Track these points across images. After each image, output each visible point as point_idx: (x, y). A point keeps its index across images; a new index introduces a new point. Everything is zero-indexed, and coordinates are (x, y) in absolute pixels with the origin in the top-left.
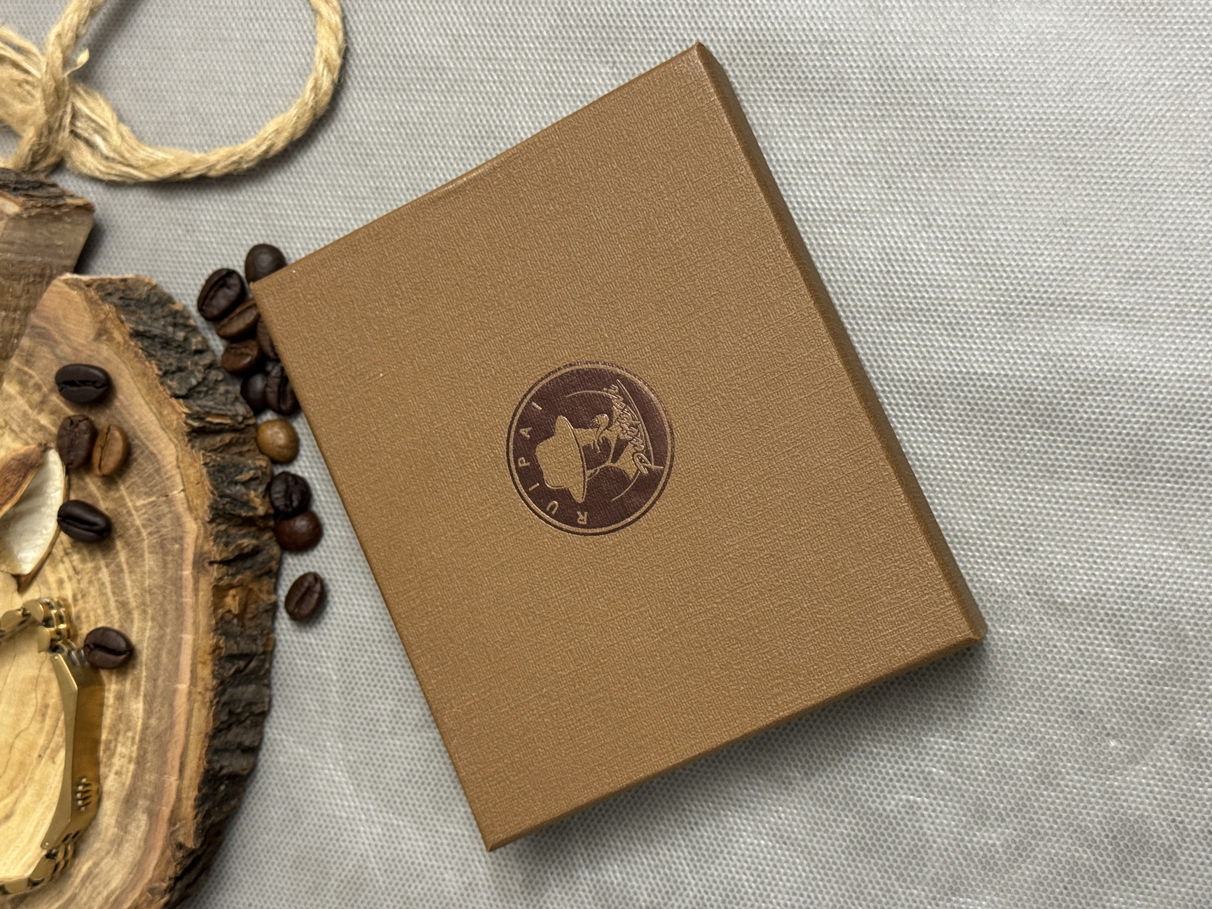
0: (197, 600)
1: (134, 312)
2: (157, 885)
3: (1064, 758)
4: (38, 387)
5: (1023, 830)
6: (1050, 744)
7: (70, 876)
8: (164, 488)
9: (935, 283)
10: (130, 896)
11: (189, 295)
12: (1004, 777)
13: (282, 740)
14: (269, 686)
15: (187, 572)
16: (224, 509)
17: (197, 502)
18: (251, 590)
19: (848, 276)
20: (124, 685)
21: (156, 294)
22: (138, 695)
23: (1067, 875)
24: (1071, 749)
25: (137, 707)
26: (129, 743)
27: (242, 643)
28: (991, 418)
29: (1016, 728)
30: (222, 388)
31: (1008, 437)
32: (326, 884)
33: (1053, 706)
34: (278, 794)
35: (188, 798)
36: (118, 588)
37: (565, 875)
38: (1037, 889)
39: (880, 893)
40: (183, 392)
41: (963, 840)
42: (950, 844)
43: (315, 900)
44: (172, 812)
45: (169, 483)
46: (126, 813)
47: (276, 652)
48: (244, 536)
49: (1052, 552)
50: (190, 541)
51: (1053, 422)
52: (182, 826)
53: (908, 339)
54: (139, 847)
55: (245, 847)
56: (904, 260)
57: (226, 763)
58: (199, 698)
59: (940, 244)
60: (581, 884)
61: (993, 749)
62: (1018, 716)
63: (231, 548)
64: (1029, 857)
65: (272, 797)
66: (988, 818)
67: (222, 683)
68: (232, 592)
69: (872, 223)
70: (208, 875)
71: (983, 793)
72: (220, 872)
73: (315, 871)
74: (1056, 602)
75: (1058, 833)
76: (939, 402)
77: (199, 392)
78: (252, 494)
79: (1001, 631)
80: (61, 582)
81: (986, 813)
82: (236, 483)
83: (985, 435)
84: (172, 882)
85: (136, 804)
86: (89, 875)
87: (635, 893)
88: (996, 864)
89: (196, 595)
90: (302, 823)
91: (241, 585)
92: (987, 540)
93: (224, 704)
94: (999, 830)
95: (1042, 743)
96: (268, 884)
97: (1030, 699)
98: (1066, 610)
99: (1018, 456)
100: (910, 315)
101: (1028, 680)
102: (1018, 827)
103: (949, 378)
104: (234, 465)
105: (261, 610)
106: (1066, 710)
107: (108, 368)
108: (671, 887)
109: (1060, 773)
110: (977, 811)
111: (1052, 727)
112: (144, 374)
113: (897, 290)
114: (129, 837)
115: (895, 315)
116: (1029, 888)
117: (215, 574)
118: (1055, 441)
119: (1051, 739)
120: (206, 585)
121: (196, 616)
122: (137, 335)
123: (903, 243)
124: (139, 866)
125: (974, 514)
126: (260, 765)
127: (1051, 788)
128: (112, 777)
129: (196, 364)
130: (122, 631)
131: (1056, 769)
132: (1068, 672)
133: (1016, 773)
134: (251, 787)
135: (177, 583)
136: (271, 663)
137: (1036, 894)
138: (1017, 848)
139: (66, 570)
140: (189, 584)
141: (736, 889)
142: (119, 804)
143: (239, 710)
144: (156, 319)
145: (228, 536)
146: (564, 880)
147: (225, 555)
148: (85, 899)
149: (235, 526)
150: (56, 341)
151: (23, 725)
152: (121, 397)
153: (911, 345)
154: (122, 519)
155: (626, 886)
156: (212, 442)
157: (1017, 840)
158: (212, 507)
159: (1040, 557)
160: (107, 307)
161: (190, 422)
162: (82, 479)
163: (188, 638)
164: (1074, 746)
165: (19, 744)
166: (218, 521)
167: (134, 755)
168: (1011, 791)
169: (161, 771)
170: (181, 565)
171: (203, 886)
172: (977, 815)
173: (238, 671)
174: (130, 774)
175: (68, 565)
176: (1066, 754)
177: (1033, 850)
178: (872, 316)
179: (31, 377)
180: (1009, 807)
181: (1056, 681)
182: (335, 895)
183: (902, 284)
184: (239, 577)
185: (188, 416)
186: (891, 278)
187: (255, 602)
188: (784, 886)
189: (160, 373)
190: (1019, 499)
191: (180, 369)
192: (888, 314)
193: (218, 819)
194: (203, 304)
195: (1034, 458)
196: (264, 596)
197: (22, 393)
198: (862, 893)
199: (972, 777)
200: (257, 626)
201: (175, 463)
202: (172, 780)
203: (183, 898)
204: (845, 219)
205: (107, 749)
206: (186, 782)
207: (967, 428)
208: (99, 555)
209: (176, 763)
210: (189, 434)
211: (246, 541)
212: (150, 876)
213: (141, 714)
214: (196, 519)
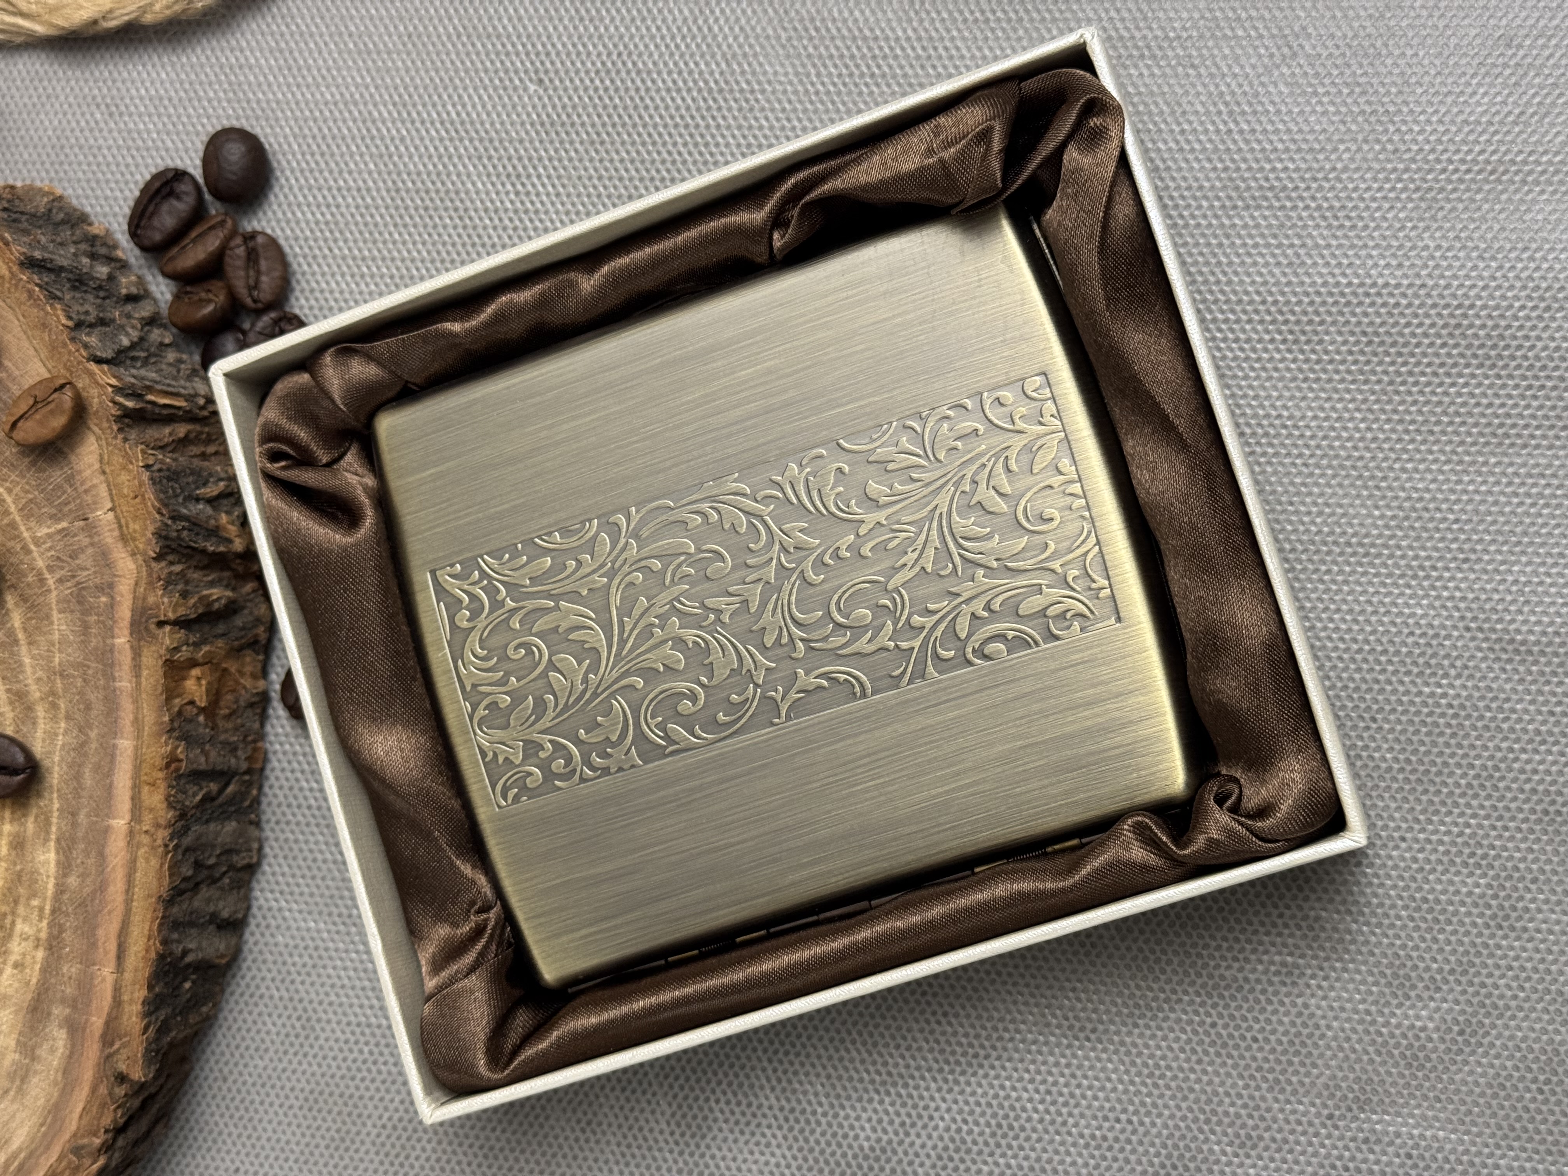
0: (138, 684)
1: (26, 232)
2: (85, 1141)
3: (1533, 887)
5: (1469, 1003)
6: (1509, 865)
8: (80, 507)
9: (1304, 146)
10: (42, 1160)
11: (115, 215)
12: (1437, 921)
13: (280, 910)
14: (257, 824)
15: (122, 640)
16: (179, 538)
17: (135, 526)
18: (225, 670)
19: (1165, 142)
20: (23, 824)
21: (61, 209)
22: (47, 840)
23: (1542, 1070)
24: (1543, 872)
25: (47, 858)
26: (35, 916)
27: (213, 754)
28: (1400, 354)
29: (1454, 843)
30: (171, 356)
31: (1429, 384)
32: (358, 1133)
33: (1513, 805)
34: (276, 994)
35: (131, 1001)
36: (11, 670)
37: (739, 1104)
38: (1495, 1096)
39: (1243, 1112)
40: (108, 354)
41: (1374, 1022)
42: (1354, 1031)
43: (342, 1158)
44: (107, 1024)
45: (88, 498)
46: (32, 1028)
47: (268, 772)
48: (212, 584)
49: (1503, 562)
50: (125, 589)
51: (1500, 357)
52: (124, 1046)
53: (1262, 236)
54: (55, 1083)
55: (225, 1080)
56: (1255, 112)
57: (192, 946)
58: (146, 839)
59: (1311, 85)
60: (764, 1116)
61: (1419, 876)
62: (1456, 824)
63: (192, 601)
64: (1481, 1045)
65: (266, 1000)
66: (1413, 987)
67: (182, 816)
68: (196, 672)
69: (1201, 56)
70: (168, 1127)
71: (1404, 947)
72: (187, 1121)
73: (339, 1113)
74: (1512, 641)
75: (1526, 1005)
76: (1316, 333)
77: (134, 359)
78: (224, 518)
79: (1427, 690)
81: (1408, 978)
82: (198, 500)
83: (1391, 383)
84: (110, 1135)
85: (49, 1014)
87: (852, 1127)
88: (1428, 1059)
89: (138, 676)
90: (317, 1038)
91: (207, 662)
92: (1399, 547)
93: (187, 850)
94: (1432, 1004)
95: (1496, 864)
96: (265, 1136)
97: (1476, 796)
98: (1530, 652)
99: (1445, 413)
100: (1266, 199)
101: (1472, 766)
102: (1462, 998)
103: (1331, 294)
104: (193, 473)
105: (242, 703)
106: (1533, 811)
108: (909, 1115)
109: (1527, 910)
110: (1396, 976)
111: (1512, 838)
112: (44, 326)
113: (1245, 160)
114: (38, 1067)
115: (1243, 199)
116: (1482, 1094)
117: (167, 642)
118: (1504, 386)
119: (1511, 858)
120: (152, 660)
121: (138, 709)
122: (30, 264)
123: (1251, 84)
124: (55, 1112)
125: (1377, 507)
126: (246, 949)
127: (1513, 935)
129: (129, 316)
130: (19, 738)
131: (1520, 905)
132: (1536, 751)
133: (1456, 913)
134: (233, 987)
135: (106, 658)
136: (260, 788)
137: (1494, 1103)
138: (1461, 1033)
140: (125, 658)
141: (1012, 1114)
142: (20, 1017)
143: (212, 861)
144: (61, 244)
145: (187, 583)
146: (737, 1110)
147: (181, 611)
149: (197, 566)
153: (1268, 245)
154: (13, 560)
155: (836, 1116)
156: (157, 435)
157: (1461, 1019)
158: (160, 535)
159: (1486, 571)
161: (121, 400)
163: (125, 745)
164: (1548, 868)
166: (170, 558)
167: (43, 935)
168: (1449, 942)
169: (88, 959)
170: (111, 629)
171: (161, 1144)
172: (1396, 983)
173: (209, 798)
174: (37, 967)
176: (1535, 881)
177: (1488, 1033)
178: (1205, 204)
180: (1447, 967)
181: (1516, 766)
182: (373, 1150)
183: (1252, 150)
184: (206, 648)
185: (118, 390)
186: (1235, 142)
187: (233, 691)
188: (1089, 1107)
189: (70, 323)
190: (1448, 480)
191: (102, 322)
192: (1230, 198)
193: (181, 1036)
194: (138, 226)
195: (1470, 414)
196: (247, 682)
198: (1214, 1112)
199: (1386, 922)
200: (236, 729)
201: (97, 466)
202: (106, 973)
203: (128, 1162)
204: (1159, 54)
206: (128, 976)
207: (1362, 372)
209: (112, 947)
210: (118, 419)
211: (215, 592)
212: (73, 1127)
213: (52, 868)
214: (133, 554)
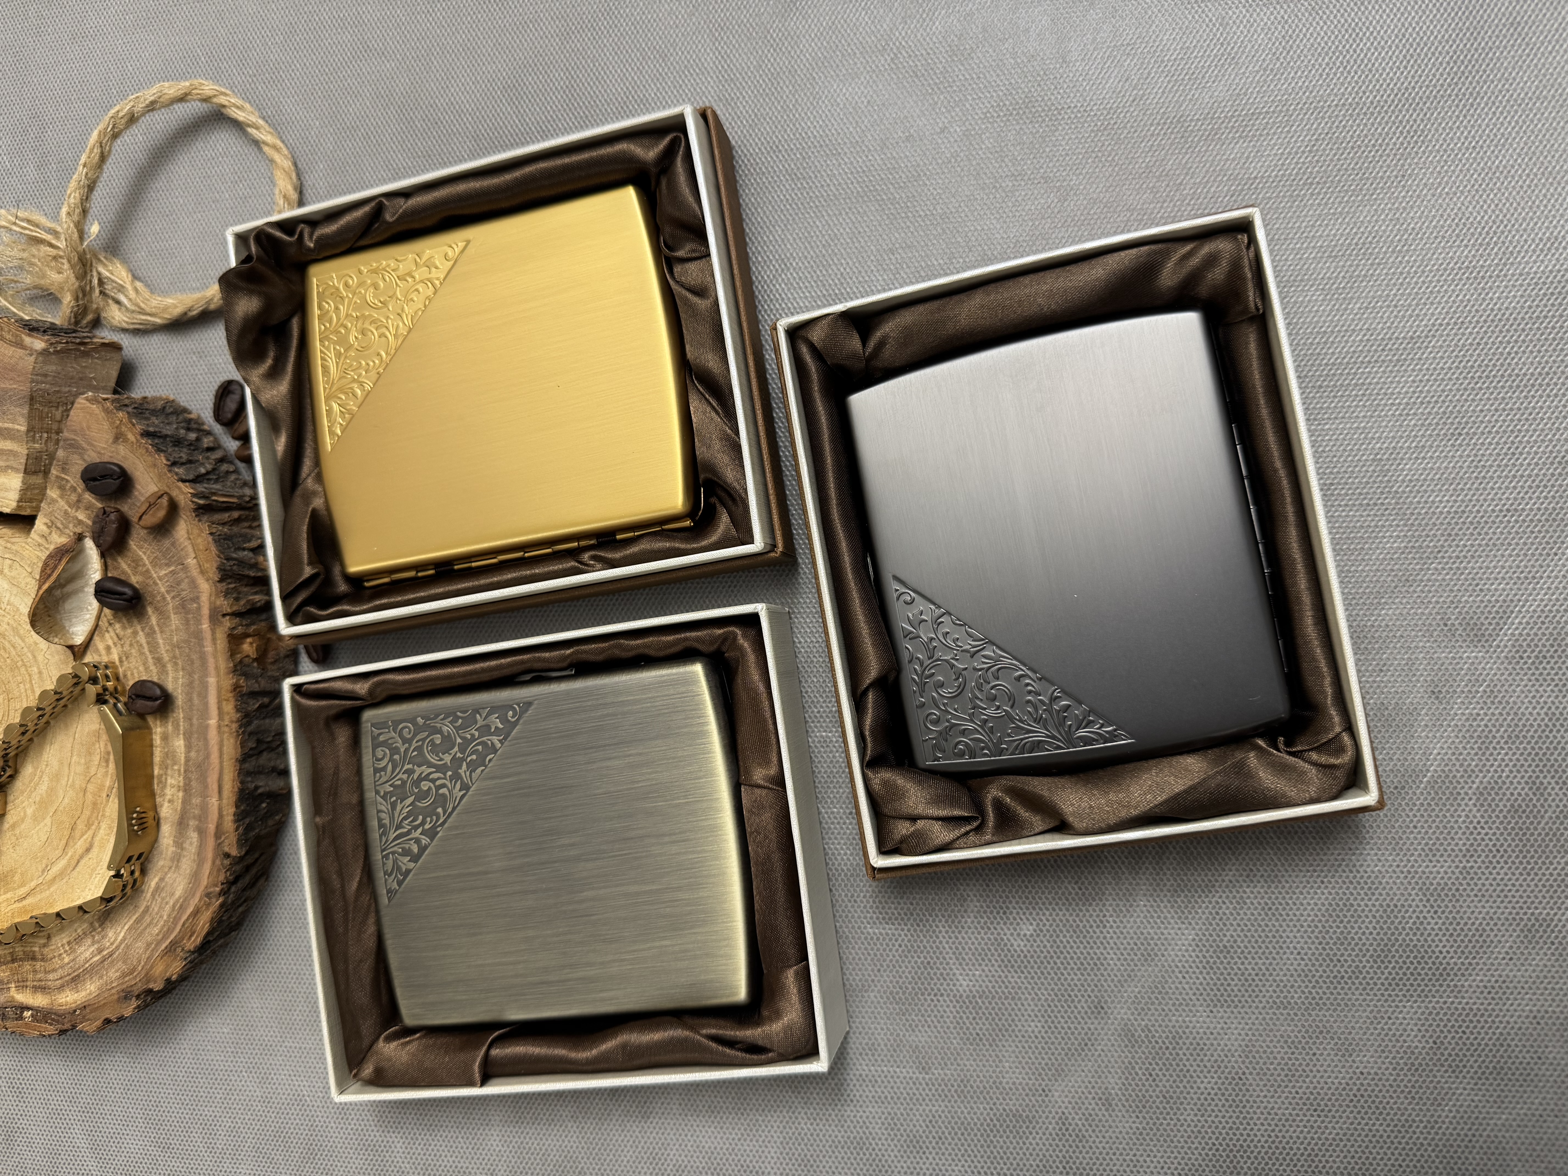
0: (216, 648)
2: (212, 889)
4: (74, 489)
7: (142, 892)
8: (180, 558)
10: (192, 902)
15: (205, 626)
16: (232, 570)
17: (207, 565)
18: (269, 639)
20: (166, 727)
21: (171, 406)
22: (178, 734)
25: (179, 744)
26: (176, 775)
27: (263, 682)
35: (228, 815)
36: (153, 647)
40: (191, 477)
44: (217, 827)
45: (183, 553)
46: (180, 833)
48: (256, 593)
50: (204, 599)
52: (226, 838)
54: (194, 861)
57: (260, 784)
58: (226, 729)
63: (242, 602)
67: (247, 715)
68: (249, 640)
77: (207, 479)
78: (261, 558)
80: (108, 648)
82: (244, 549)
84: (225, 886)
85: (188, 825)
86: (157, 888)
89: (215, 644)
91: (257, 634)
93: (250, 734)
104: (241, 536)
105: (282, 655)
107: (125, 465)
112: (155, 465)
114: (185, 853)
117: (228, 624)
120: (222, 635)
121: (216, 662)
122: (146, 434)
124: (195, 876)
128: (166, 804)
129: (208, 458)
130: (161, 683)
135: (198, 636)
139: (112, 638)
140: (208, 635)
142: (175, 827)
143: (269, 739)
144: (168, 424)
145: (237, 593)
147: (235, 608)
148: (156, 909)
149: (246, 585)
150: (83, 449)
151: (93, 771)
152: (138, 487)
154: (150, 589)
156: (219, 518)
158: (221, 569)
160: (120, 414)
161: (196, 500)
162: (116, 560)
163: (212, 680)
165: (91, 787)
166: (228, 580)
167: (181, 784)
169: (204, 796)
170: (200, 620)
173: (262, 706)
174: (180, 801)
175: (112, 634)
179: (67, 481)
184: (253, 627)
185: (194, 495)
187: (276, 649)
189: (169, 463)
191: (190, 462)
197: (62, 497)
200: (279, 669)
201: (186, 536)
202: (214, 801)
203: (242, 900)
205: (160, 782)
206: (225, 801)
208: (135, 622)
209: (215, 787)
210: (195, 510)
211: (257, 598)
212: (205, 883)
213: (183, 749)
214: (207, 580)
